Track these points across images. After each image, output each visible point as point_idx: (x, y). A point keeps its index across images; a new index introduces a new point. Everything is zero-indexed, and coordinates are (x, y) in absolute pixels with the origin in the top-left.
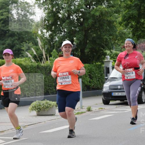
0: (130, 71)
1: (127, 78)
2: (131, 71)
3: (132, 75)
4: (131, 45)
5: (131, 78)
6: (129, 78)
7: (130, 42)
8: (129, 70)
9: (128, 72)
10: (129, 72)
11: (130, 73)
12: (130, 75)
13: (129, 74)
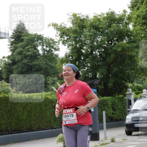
0: (69, 113)
1: (65, 122)
2: (71, 113)
3: (72, 118)
4: (71, 72)
5: (71, 122)
6: (67, 123)
7: (71, 68)
8: (69, 111)
9: (67, 115)
10: (67, 113)
11: (69, 116)
12: (70, 119)
13: (67, 118)
